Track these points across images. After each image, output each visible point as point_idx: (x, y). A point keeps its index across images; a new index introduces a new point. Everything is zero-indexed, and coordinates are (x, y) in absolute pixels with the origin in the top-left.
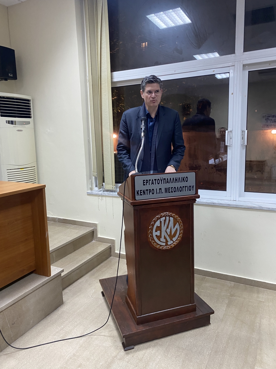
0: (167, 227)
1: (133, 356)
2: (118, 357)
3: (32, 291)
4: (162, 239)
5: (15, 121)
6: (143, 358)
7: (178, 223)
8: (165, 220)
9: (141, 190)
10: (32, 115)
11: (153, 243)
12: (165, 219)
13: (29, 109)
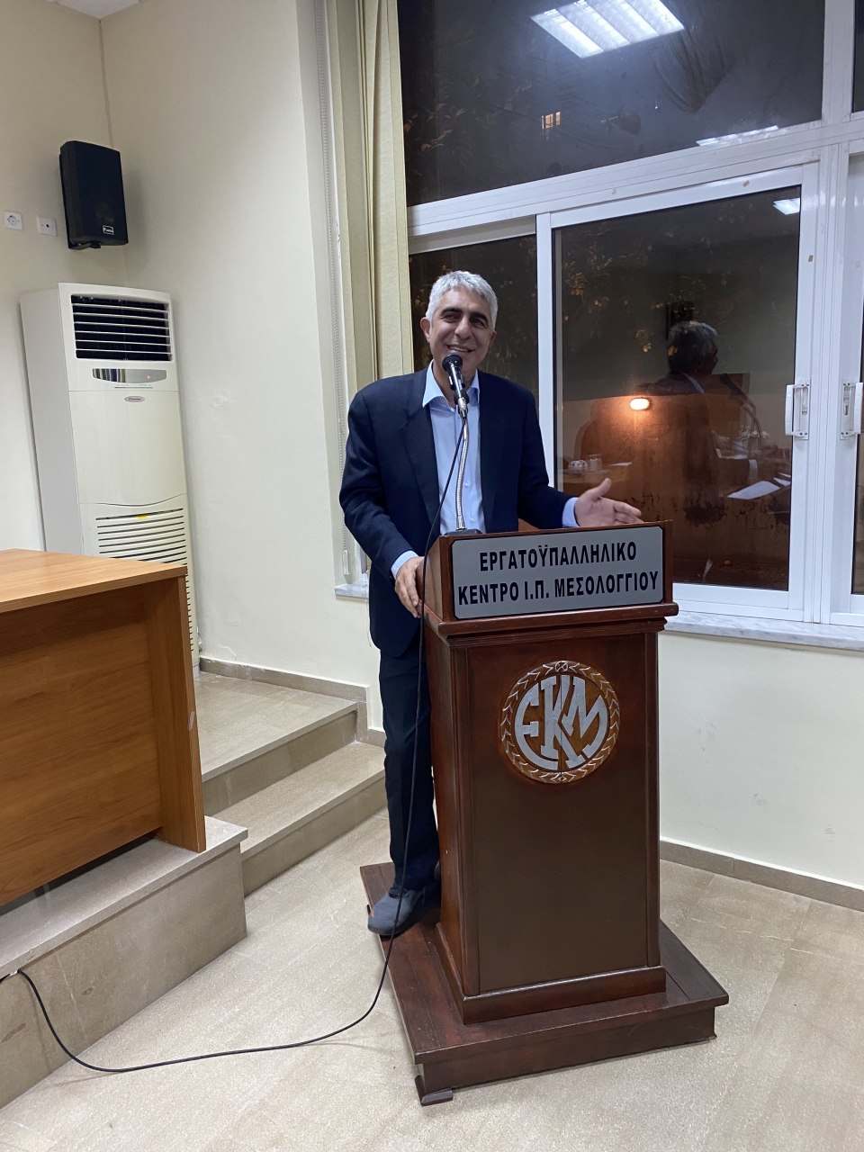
0: (565, 711)
1: (446, 1126)
2: (400, 1123)
3: (144, 896)
4: (548, 750)
5: (123, 370)
6: (479, 1133)
7: (603, 696)
8: (557, 688)
9: (475, 587)
10: (173, 352)
11: (517, 760)
12: (555, 683)
13: (164, 332)
